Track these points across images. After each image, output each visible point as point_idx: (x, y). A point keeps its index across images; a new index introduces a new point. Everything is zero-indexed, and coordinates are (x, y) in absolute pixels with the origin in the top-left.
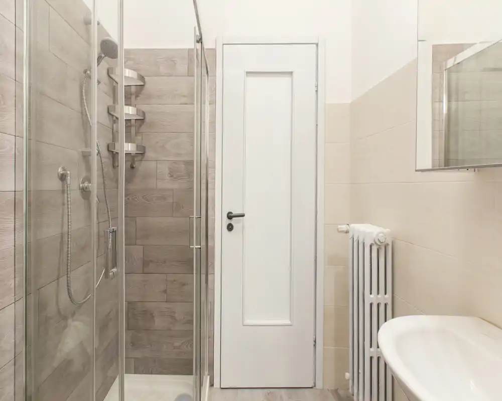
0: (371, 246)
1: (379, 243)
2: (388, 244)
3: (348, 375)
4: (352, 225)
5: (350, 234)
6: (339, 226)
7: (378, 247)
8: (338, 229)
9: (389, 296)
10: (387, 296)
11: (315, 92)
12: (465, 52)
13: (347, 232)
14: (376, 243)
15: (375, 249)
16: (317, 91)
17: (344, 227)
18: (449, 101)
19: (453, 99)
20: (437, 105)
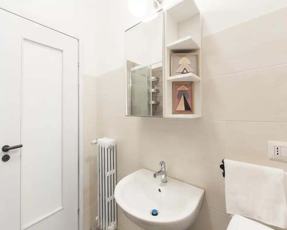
0: (107, 149)
1: (111, 147)
2: (114, 146)
3: (97, 218)
4: (99, 140)
5: (98, 144)
6: (92, 141)
7: (110, 148)
8: (91, 143)
9: (115, 170)
10: (114, 170)
11: (77, 67)
12: (136, 67)
13: (96, 143)
14: (110, 147)
15: (109, 150)
16: (78, 66)
17: (95, 141)
18: (132, 83)
19: (133, 83)
20: (128, 84)
